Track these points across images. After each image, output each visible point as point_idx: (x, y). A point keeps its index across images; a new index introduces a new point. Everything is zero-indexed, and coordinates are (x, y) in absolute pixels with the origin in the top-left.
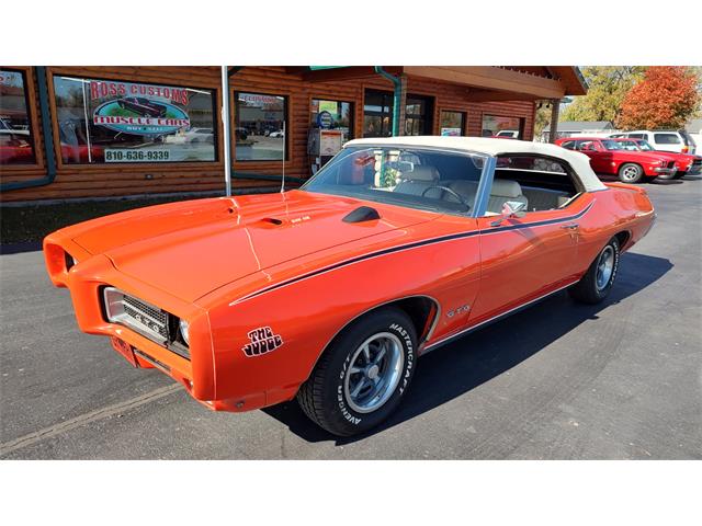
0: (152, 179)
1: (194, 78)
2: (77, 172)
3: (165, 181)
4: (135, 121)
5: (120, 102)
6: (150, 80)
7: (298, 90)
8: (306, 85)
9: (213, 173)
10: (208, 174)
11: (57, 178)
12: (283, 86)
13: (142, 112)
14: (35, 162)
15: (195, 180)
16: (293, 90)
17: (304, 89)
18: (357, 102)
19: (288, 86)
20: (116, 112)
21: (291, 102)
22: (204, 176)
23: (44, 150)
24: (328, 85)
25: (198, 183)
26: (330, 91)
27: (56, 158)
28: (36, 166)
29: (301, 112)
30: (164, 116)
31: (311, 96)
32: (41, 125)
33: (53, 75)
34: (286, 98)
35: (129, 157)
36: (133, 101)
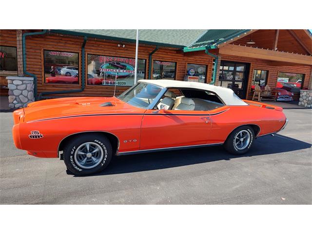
0: (118, 92)
2: (92, 88)
4: (114, 70)
5: (109, 64)
6: (121, 56)
7: (182, 60)
8: (185, 58)
11: (85, 89)
12: (175, 58)
13: (117, 67)
14: (79, 84)
16: (179, 60)
17: (184, 59)
18: (209, 65)
19: (177, 58)
20: (108, 67)
21: (178, 64)
23: (82, 80)
24: (195, 58)
26: (196, 60)
27: (85, 82)
28: (78, 85)
29: (182, 69)
30: (125, 69)
31: (187, 62)
32: (81, 71)
33: (88, 54)
34: (176, 63)
35: (111, 83)
36: (114, 63)
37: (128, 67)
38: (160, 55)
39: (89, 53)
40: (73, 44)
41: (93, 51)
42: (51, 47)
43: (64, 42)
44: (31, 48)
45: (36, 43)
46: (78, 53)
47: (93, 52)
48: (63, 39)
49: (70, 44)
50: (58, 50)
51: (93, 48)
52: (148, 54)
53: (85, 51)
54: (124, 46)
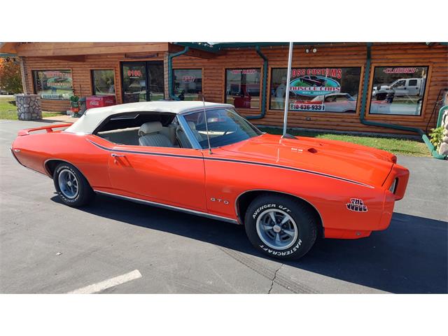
0: (310, 120)
1: (346, 61)
3: (317, 122)
4: (307, 89)
5: (301, 79)
9: (349, 120)
10: (346, 120)
11: (266, 115)
13: (312, 84)
15: (336, 124)
16: (434, 61)
19: (428, 58)
20: (298, 85)
22: (343, 121)
25: (338, 125)
27: (266, 106)
28: (258, 110)
30: (324, 86)
32: (262, 92)
33: (272, 69)
34: (428, 67)
35: (302, 107)
36: (308, 78)
37: (329, 81)
39: (273, 67)
40: (255, 58)
41: (278, 63)
42: (231, 64)
43: (245, 56)
44: (214, 69)
45: (219, 63)
46: (260, 68)
47: (278, 65)
48: (245, 53)
49: (251, 58)
50: (239, 67)
51: (278, 59)
52: (366, 57)
53: (268, 65)
54: (315, 50)
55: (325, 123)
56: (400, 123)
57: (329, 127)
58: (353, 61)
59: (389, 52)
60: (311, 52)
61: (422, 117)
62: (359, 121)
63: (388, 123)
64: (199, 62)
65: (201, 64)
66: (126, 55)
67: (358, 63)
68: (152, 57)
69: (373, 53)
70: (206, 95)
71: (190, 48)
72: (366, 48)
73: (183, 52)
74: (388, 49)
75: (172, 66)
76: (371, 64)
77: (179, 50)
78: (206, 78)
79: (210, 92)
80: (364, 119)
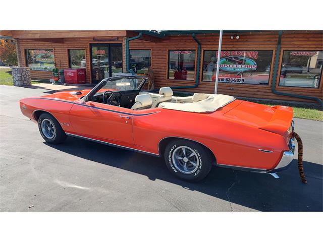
0: (233, 90)
1: (261, 46)
3: (238, 92)
4: (231, 66)
5: (226, 59)
9: (263, 91)
10: (261, 90)
13: (235, 62)
15: (253, 93)
20: (224, 63)
22: (258, 91)
25: (254, 94)
27: (200, 79)
30: (244, 64)
33: (204, 51)
35: (227, 80)
36: (232, 58)
37: (248, 61)
38: (295, 43)
39: (205, 49)
41: (209, 46)
43: (184, 41)
44: (160, 50)
45: (164, 45)
46: (195, 50)
47: (209, 48)
48: (184, 38)
49: (189, 42)
50: (179, 49)
51: (209, 43)
52: (276, 43)
53: (201, 48)
54: (238, 37)
55: (245, 92)
56: (303, 93)
57: (248, 95)
58: (267, 46)
59: (295, 39)
60: (235, 38)
61: (320, 89)
62: (270, 91)
63: (293, 93)
64: (148, 44)
65: (150, 46)
66: (94, 39)
67: (270, 47)
68: (114, 40)
69: (282, 40)
70: (153, 70)
71: (142, 34)
72: (278, 36)
73: (137, 37)
74: (295, 37)
75: (129, 48)
76: (281, 48)
77: (134, 36)
78: (154, 57)
79: (157, 67)
80: (274, 90)
